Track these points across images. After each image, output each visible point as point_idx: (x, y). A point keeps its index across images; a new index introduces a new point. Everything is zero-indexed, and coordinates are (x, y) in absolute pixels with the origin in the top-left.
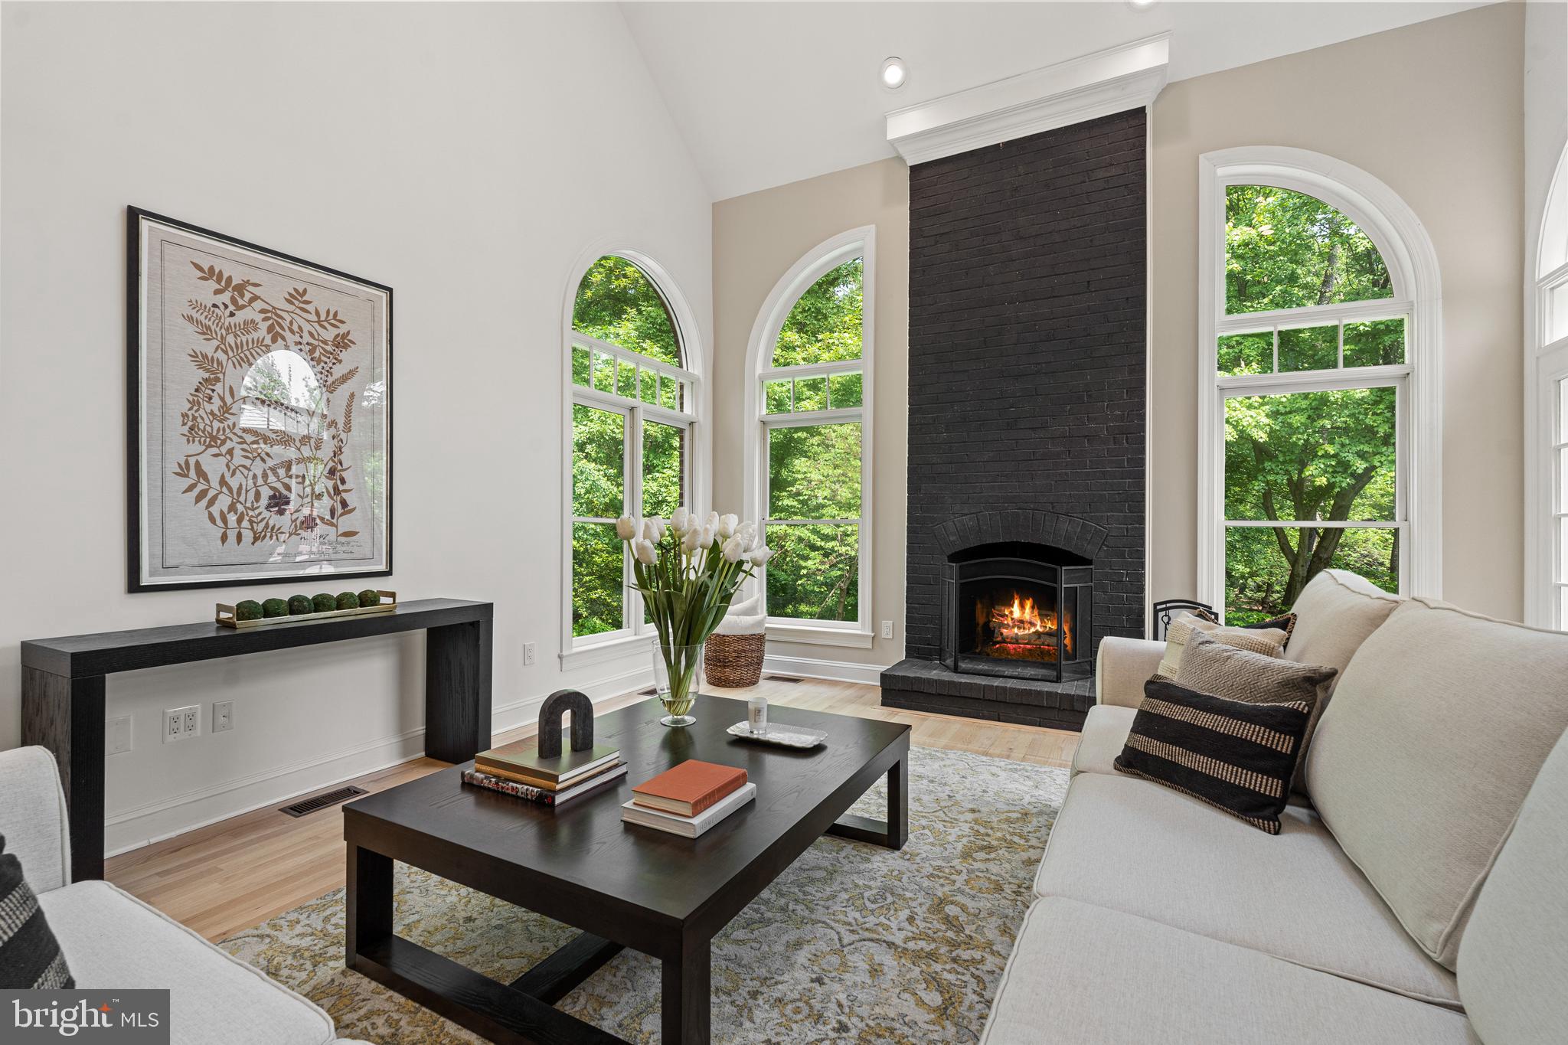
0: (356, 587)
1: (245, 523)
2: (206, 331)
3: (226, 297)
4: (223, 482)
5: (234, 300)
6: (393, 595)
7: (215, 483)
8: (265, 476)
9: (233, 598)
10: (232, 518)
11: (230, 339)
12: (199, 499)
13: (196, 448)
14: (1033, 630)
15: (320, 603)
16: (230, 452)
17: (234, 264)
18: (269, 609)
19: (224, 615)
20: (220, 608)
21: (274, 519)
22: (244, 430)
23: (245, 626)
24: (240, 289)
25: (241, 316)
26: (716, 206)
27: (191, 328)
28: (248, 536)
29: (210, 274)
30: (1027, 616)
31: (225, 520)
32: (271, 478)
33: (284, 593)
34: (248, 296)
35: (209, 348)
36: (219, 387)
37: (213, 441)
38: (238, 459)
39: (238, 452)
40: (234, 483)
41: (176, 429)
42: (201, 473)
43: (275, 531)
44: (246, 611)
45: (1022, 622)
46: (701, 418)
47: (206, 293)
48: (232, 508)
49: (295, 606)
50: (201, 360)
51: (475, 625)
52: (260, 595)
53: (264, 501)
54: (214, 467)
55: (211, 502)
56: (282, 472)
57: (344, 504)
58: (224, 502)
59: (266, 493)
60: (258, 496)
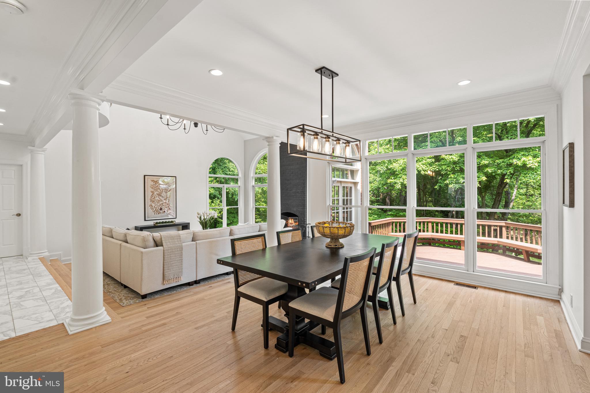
0: (170, 220)
1: (157, 212)
2: (152, 188)
3: (154, 183)
4: (154, 207)
5: (155, 183)
6: (175, 221)
7: (153, 207)
8: (159, 206)
9: (155, 221)
10: (155, 211)
11: (155, 188)
12: (152, 209)
13: (151, 203)
14: (293, 225)
15: (165, 222)
16: (155, 203)
17: (155, 178)
18: (159, 223)
19: (154, 224)
20: (154, 223)
21: (161, 211)
22: (157, 200)
23: (156, 225)
24: (156, 182)
25: (156, 185)
26: (245, 141)
27: (151, 188)
28: (157, 213)
29: (153, 181)
30: (292, 222)
31: (155, 212)
32: (160, 206)
33: (161, 221)
34: (157, 182)
35: (152, 190)
36: (154, 195)
37: (153, 202)
38: (156, 204)
39: (156, 203)
40: (156, 207)
41: (149, 201)
42: (152, 206)
43: (160, 213)
44: (157, 223)
45: (291, 223)
46: (241, 185)
47: (152, 183)
48: (155, 210)
49: (163, 223)
50: (152, 192)
51: (187, 226)
52: (158, 221)
53: (159, 209)
54: (153, 205)
55: (153, 209)
56: (161, 205)
57: (169, 208)
58: (154, 209)
59: (159, 208)
60: (158, 208)
